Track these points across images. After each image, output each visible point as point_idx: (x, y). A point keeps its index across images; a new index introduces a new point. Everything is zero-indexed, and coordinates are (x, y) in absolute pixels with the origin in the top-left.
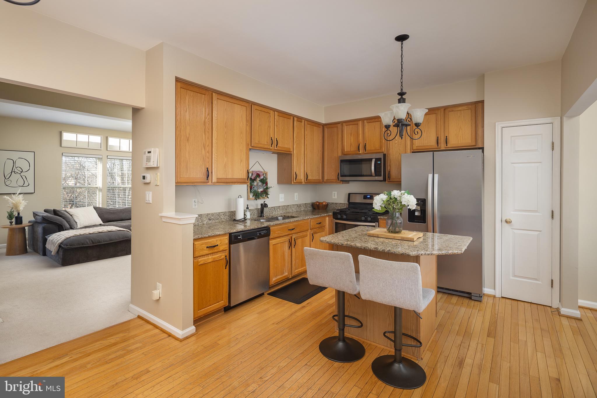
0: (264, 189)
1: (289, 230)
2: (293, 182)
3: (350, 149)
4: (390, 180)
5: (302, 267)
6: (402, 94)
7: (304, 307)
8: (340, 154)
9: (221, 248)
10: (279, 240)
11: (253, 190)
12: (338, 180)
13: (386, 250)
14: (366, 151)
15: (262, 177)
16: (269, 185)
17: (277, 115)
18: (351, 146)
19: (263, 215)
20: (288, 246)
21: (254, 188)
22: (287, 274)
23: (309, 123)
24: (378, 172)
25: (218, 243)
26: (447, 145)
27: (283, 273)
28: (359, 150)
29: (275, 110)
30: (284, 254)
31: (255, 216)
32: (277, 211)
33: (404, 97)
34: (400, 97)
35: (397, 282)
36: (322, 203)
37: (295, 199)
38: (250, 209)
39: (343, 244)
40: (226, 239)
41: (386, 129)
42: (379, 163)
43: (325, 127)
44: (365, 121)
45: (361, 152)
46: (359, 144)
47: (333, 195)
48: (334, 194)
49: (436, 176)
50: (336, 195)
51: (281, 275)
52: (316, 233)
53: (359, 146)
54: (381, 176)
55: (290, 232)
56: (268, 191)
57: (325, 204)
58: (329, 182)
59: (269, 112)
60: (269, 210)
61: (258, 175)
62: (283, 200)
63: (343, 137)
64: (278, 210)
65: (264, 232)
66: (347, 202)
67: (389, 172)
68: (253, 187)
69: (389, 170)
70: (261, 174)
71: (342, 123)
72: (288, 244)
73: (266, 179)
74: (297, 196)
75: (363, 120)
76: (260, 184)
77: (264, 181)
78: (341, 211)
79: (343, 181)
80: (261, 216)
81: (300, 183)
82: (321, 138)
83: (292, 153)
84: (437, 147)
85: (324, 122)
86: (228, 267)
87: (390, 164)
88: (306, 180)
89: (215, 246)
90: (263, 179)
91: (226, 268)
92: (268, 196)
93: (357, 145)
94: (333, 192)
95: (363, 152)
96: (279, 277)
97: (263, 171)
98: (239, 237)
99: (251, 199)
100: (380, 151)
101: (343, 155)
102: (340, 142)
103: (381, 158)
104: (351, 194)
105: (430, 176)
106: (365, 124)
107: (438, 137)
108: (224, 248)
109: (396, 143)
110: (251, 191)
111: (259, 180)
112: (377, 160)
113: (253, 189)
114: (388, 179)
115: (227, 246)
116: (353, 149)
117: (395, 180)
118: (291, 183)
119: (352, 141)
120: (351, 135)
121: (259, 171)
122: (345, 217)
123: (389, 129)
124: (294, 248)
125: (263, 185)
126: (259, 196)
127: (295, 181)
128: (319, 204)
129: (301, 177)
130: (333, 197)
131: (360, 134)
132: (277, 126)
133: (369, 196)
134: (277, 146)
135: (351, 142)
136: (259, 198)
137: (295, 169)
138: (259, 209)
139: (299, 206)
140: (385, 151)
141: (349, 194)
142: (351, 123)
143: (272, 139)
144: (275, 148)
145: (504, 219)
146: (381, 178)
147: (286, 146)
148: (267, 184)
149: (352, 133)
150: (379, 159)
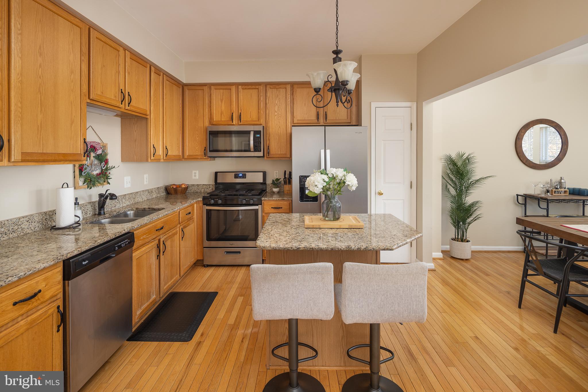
0: (102, 170)
1: (157, 230)
2: (149, 159)
3: (221, 119)
4: (269, 156)
5: (172, 279)
6: (337, 52)
7: (199, 344)
8: (207, 124)
9: (48, 294)
10: (144, 249)
11: (85, 173)
12: (205, 156)
13: (363, 248)
14: (240, 122)
15: (99, 152)
16: (110, 164)
17: (129, 57)
18: (221, 115)
19: (104, 212)
20: (156, 254)
21: (85, 169)
22: (155, 296)
23: (168, 79)
24: (257, 148)
25: (41, 286)
26: (326, 121)
27: (150, 297)
28: (232, 121)
29: (126, 48)
30: (150, 268)
31: (88, 215)
32: (121, 203)
33: (339, 56)
34: (335, 56)
35: (401, 292)
36: (180, 186)
37: (145, 183)
38: (81, 203)
39: (299, 248)
40: (58, 274)
41: (316, 93)
42: (258, 137)
43: (185, 88)
44: (240, 87)
45: (234, 123)
46: (232, 113)
47: (193, 175)
48: (195, 173)
49: (328, 152)
50: (197, 175)
51: (147, 302)
52: (185, 227)
53: (232, 115)
54: (261, 151)
55: (158, 233)
56: (109, 173)
57: (184, 187)
58: (192, 158)
59: (119, 49)
60: (111, 203)
61: (94, 148)
62: (129, 185)
63: (211, 103)
64: (124, 200)
65: (125, 243)
66: (213, 183)
67: (268, 146)
68: (84, 167)
69: (269, 144)
70: (98, 147)
71: (210, 85)
72: (156, 251)
73: (106, 155)
74: (147, 179)
75: (237, 85)
76: (96, 162)
77: (102, 159)
78: (211, 195)
79: (210, 157)
80: (100, 214)
81: (158, 160)
82: (181, 102)
83: (148, 117)
84: (317, 122)
85: (185, 81)
86: (61, 328)
87: (269, 138)
88: (165, 156)
89: (35, 295)
90: (101, 154)
91: (58, 331)
92: (109, 181)
93: (230, 115)
94: (194, 172)
95: (237, 123)
96: (144, 306)
97: (99, 141)
98: (84, 263)
99: (80, 188)
100: (258, 123)
101: (210, 125)
102: (207, 109)
103: (261, 131)
104: (218, 173)
105: (323, 151)
106: (239, 90)
107: (318, 112)
108: (54, 293)
109: (276, 115)
110: (81, 174)
111: (93, 157)
112: (256, 133)
113: (84, 171)
114: (266, 156)
115: (60, 286)
116: (225, 118)
117: (275, 156)
118: (147, 161)
119: (223, 108)
120: (222, 102)
121: (94, 142)
122: (220, 202)
123: (319, 93)
124: (163, 255)
125: (101, 164)
126: (94, 182)
127: (152, 158)
128: (177, 187)
129: (160, 152)
130: (194, 178)
131: (233, 102)
132: (129, 73)
133: (241, 175)
134: (129, 104)
135: (221, 110)
136: (94, 185)
137: (153, 141)
138: (95, 202)
139: (150, 192)
140: (264, 123)
141: (216, 173)
142: (222, 87)
143: (122, 92)
144: (127, 107)
145: (377, 192)
146: (261, 154)
147: (141, 106)
148: (106, 162)
149: (223, 99)
150: (259, 132)
